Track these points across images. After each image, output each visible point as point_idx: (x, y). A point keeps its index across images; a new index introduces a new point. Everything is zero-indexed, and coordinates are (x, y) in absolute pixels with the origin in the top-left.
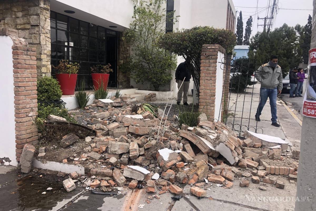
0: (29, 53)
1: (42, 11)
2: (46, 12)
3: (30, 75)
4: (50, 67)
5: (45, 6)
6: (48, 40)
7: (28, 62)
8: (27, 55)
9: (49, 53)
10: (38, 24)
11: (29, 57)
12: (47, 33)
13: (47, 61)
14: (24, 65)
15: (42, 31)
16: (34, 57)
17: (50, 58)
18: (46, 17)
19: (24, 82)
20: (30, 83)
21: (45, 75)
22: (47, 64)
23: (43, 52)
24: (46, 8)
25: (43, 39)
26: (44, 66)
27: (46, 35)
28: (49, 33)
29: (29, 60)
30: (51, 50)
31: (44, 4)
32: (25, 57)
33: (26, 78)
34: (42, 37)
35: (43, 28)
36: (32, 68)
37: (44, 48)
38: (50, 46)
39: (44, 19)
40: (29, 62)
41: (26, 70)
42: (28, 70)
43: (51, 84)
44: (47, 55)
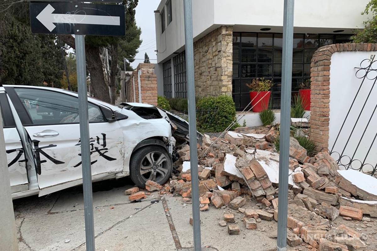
0: (150, 79)
1: (224, 37)
2: (228, 38)
3: (151, 95)
4: (231, 86)
5: (227, 32)
6: (229, 62)
7: (149, 86)
8: (149, 81)
9: (231, 74)
10: (220, 50)
11: (150, 82)
12: (228, 56)
13: (228, 81)
14: (146, 88)
15: (223, 55)
16: (155, 81)
17: (230, 79)
18: (227, 42)
19: (146, 100)
20: (151, 100)
21: (225, 94)
22: (227, 84)
23: (224, 73)
24: (228, 34)
25: (224, 62)
26: (224, 86)
27: (227, 58)
28: (231, 56)
29: (150, 84)
30: (232, 70)
31: (226, 31)
32: (146, 82)
33: (148, 97)
34: (224, 60)
35: (224, 52)
36: (153, 90)
37: (224, 70)
38: (232, 67)
39: (226, 44)
40: (151, 86)
41: (148, 91)
42: (150, 91)
43: (221, 101)
44: (229, 77)
